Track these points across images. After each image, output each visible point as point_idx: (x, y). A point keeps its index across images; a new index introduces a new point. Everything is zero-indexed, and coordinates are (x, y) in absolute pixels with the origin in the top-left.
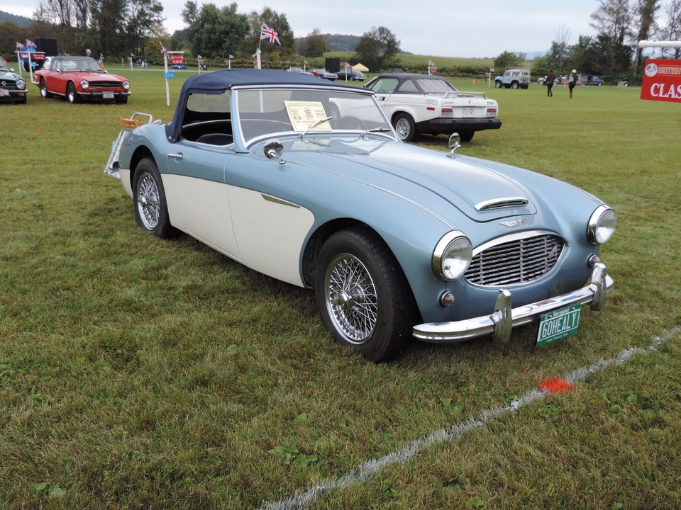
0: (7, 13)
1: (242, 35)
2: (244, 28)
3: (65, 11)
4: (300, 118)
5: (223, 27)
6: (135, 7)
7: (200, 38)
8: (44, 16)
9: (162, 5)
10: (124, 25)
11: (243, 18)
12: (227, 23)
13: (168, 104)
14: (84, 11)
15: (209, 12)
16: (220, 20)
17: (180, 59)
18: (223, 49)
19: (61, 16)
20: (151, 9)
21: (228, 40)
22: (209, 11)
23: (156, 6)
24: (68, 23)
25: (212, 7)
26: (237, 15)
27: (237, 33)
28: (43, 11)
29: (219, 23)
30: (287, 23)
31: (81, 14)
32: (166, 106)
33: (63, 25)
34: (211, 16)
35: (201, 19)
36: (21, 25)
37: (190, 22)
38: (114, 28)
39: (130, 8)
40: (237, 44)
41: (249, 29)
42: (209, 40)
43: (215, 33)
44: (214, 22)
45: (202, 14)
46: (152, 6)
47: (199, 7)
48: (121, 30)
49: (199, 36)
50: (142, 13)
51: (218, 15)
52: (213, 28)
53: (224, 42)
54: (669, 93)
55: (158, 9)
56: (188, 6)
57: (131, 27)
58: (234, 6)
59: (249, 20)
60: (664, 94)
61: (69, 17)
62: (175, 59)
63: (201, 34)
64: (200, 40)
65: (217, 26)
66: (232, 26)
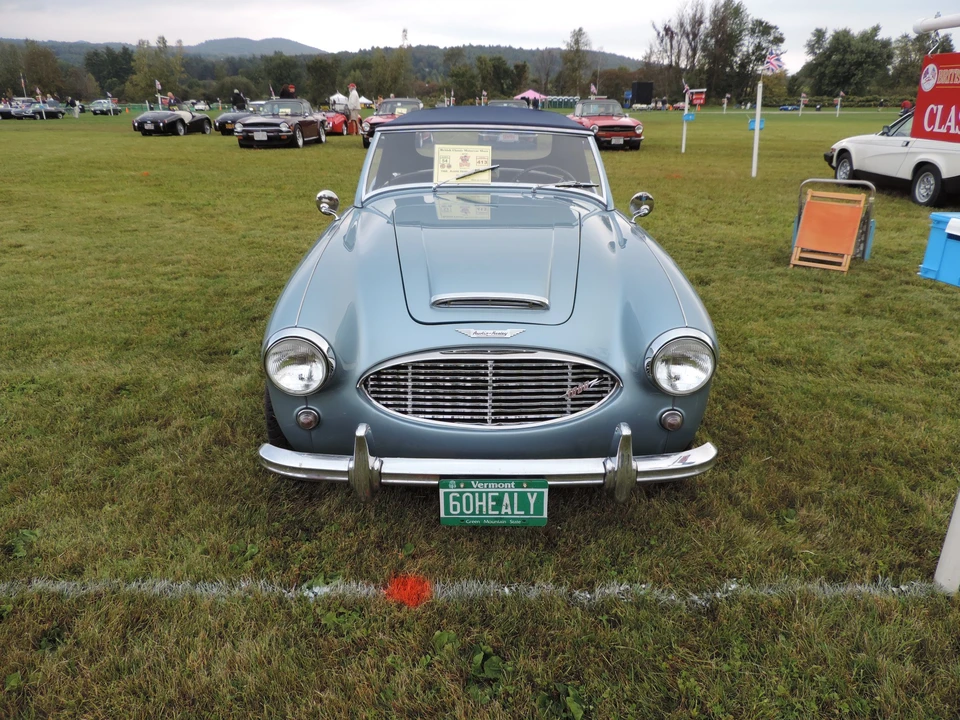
0: (629, 58)
1: (882, 66)
2: (885, 56)
3: (675, 51)
4: (449, 166)
5: (854, 58)
6: (751, 40)
7: (824, 73)
8: (654, 59)
9: (784, 36)
10: (736, 62)
11: (886, 44)
12: (862, 51)
13: (683, 150)
14: (694, 50)
15: (842, 40)
16: (853, 48)
17: (701, 99)
18: (851, 84)
19: (670, 57)
20: (769, 42)
21: (860, 73)
22: (841, 38)
23: (775, 38)
24: (677, 64)
25: (846, 33)
26: (878, 41)
27: (874, 63)
28: (652, 52)
29: (852, 52)
30: (952, 46)
31: (690, 53)
32: (680, 152)
33: (670, 66)
34: (842, 44)
35: (828, 49)
36: (632, 70)
37: (815, 54)
38: (724, 67)
39: (746, 43)
40: (872, 77)
41: (892, 58)
42: (835, 74)
43: (843, 65)
44: (845, 51)
45: (831, 43)
46: (771, 38)
47: (829, 35)
48: (732, 67)
49: (823, 70)
50: (759, 47)
51: (853, 42)
52: (842, 59)
53: (854, 75)
54: (948, 124)
55: (779, 40)
56: (815, 35)
57: (743, 65)
58: (876, 29)
59: (893, 45)
60: (940, 127)
61: (679, 58)
62: (697, 99)
63: (827, 67)
64: (823, 75)
65: (848, 56)
66: (869, 55)
